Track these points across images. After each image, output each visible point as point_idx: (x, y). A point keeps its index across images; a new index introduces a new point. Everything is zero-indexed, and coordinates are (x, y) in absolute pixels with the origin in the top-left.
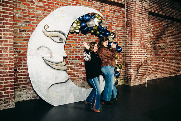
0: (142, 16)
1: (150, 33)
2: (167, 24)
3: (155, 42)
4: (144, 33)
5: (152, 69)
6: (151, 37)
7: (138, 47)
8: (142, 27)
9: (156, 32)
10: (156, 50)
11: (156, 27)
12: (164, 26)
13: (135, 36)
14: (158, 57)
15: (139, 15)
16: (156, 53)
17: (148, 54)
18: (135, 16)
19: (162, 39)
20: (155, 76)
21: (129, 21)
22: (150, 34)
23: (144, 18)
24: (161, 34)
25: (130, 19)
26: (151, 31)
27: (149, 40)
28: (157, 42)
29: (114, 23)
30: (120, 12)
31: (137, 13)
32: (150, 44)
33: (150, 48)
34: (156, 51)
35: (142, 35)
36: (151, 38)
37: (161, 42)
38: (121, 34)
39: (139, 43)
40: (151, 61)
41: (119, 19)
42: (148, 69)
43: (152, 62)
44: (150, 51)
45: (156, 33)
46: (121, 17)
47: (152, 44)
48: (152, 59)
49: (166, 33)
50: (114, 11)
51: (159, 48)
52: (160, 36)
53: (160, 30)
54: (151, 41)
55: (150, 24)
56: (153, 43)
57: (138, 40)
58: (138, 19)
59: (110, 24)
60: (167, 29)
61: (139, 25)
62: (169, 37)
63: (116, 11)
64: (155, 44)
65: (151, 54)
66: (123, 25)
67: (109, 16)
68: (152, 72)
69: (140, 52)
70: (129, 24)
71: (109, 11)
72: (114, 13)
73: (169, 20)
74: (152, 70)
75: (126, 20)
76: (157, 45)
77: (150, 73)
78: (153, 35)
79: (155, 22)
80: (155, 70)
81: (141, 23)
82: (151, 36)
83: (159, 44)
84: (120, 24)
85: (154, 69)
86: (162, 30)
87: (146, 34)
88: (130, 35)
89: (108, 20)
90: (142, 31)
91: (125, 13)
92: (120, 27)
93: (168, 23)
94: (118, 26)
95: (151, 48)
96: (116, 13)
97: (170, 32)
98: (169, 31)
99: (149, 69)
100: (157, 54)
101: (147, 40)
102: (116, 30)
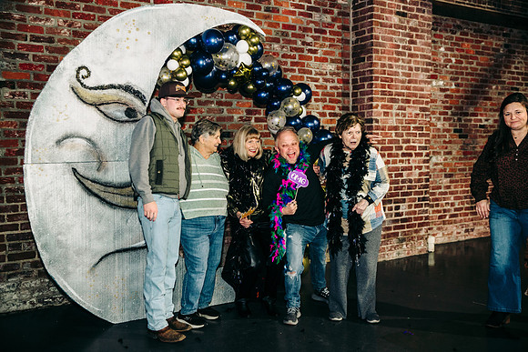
0: (408, 22)
1: (443, 78)
2: (506, 46)
3: (461, 108)
4: (416, 82)
5: (452, 205)
6: (448, 93)
7: (396, 128)
8: (410, 62)
9: (467, 74)
10: (466, 137)
11: (466, 57)
12: (498, 50)
13: (383, 93)
15: (395, 19)
16: (469, 149)
17: (439, 153)
18: (382, 25)
19: (490, 99)
20: (467, 231)
21: (363, 39)
22: (441, 83)
23: (415, 30)
24: (486, 81)
25: (367, 34)
26: (447, 72)
27: (439, 103)
28: (471, 110)
29: (310, 51)
30: (332, 12)
31: (391, 12)
32: (442, 117)
33: (444, 130)
34: (467, 141)
35: (408, 88)
36: (446, 96)
37: (485, 110)
38: (336, 88)
39: (398, 115)
40: (450, 176)
41: (328, 35)
42: (437, 205)
43: (453, 179)
44: (445, 142)
45: (467, 80)
46: (336, 29)
47: (450, 119)
48: (452, 170)
49: (506, 78)
50: (309, 8)
51: (478, 131)
52: (481, 87)
53: (479, 67)
54: (446, 108)
55: (442, 49)
56: (453, 114)
57: (396, 105)
58: (394, 33)
59: (297, 54)
60: (509, 62)
61: (398, 53)
62: (518, 89)
63: (317, 10)
64: (463, 118)
65: (450, 153)
66: (342, 54)
67: (293, 28)
68: (452, 216)
69: (405, 145)
70: (361, 53)
71: (292, 9)
72: (310, 16)
73: (515, 31)
74: (456, 210)
75: (352, 37)
76: (470, 120)
77: (447, 218)
78: (453, 87)
79: (462, 39)
80: (467, 208)
81: (404, 47)
82: (448, 90)
83: (479, 117)
84: (332, 53)
85: (463, 203)
86: (489, 65)
87: (425, 82)
88: (366, 89)
89: (289, 42)
90: (409, 75)
91: (348, 15)
92: (333, 61)
93: (514, 42)
94: (324, 60)
95: (448, 131)
96: (316, 16)
97: (521, 74)
98: (516, 68)
99: (442, 205)
100: (471, 153)
101: (427, 103)
102: (317, 74)
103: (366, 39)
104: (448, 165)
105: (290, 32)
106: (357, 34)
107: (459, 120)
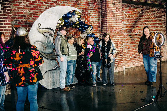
0: (116, 6)
1: (125, 21)
2: (142, 11)
3: (130, 29)
4: (118, 23)
5: (129, 57)
6: (127, 25)
7: (114, 36)
8: (116, 17)
9: (132, 19)
10: (132, 37)
11: (131, 15)
12: (140, 12)
13: (110, 26)
14: (135, 44)
15: (112, 6)
16: (133, 41)
17: (125, 42)
18: (109, 7)
19: (138, 26)
20: (133, 64)
21: (104, 11)
23: (118, 8)
24: (137, 21)
25: (105, 10)
26: (126, 19)
27: (124, 28)
28: (133, 30)
29: (89, 15)
30: (95, 4)
31: (111, 4)
32: (125, 32)
33: (126, 36)
34: (132, 39)
35: (116, 25)
37: (137, 29)
38: (97, 25)
39: (114, 32)
41: (94, 11)
42: (125, 57)
43: (129, 50)
44: (126, 39)
45: (132, 21)
46: (96, 9)
47: (127, 32)
48: (128, 47)
49: (142, 20)
50: (89, 3)
51: (135, 36)
52: (136, 23)
53: (135, 17)
54: (126, 29)
55: (125, 13)
57: (113, 30)
58: (112, 9)
59: (86, 16)
60: (143, 15)
61: (114, 15)
62: (145, 23)
63: (91, 4)
65: (128, 42)
66: (98, 16)
67: (85, 9)
68: (129, 60)
69: (116, 41)
70: (103, 15)
71: (84, 4)
72: (89, 5)
73: (144, 6)
75: (100, 11)
76: (133, 33)
78: (128, 23)
79: (130, 10)
80: (133, 58)
81: (115, 13)
83: (135, 32)
84: (95, 15)
86: (137, 17)
87: (121, 23)
88: (105, 25)
89: (84, 13)
90: (116, 21)
91: (99, 4)
92: (96, 18)
93: (144, 9)
94: (94, 17)
96: (91, 5)
97: (146, 19)
98: (145, 17)
101: (122, 28)
102: (92, 21)
103: (105, 11)
104: (128, 46)
105: (84, 10)
106: (102, 10)
107: (130, 33)
